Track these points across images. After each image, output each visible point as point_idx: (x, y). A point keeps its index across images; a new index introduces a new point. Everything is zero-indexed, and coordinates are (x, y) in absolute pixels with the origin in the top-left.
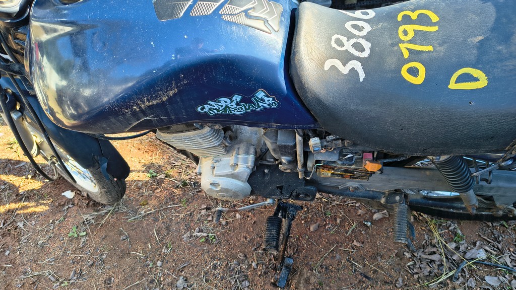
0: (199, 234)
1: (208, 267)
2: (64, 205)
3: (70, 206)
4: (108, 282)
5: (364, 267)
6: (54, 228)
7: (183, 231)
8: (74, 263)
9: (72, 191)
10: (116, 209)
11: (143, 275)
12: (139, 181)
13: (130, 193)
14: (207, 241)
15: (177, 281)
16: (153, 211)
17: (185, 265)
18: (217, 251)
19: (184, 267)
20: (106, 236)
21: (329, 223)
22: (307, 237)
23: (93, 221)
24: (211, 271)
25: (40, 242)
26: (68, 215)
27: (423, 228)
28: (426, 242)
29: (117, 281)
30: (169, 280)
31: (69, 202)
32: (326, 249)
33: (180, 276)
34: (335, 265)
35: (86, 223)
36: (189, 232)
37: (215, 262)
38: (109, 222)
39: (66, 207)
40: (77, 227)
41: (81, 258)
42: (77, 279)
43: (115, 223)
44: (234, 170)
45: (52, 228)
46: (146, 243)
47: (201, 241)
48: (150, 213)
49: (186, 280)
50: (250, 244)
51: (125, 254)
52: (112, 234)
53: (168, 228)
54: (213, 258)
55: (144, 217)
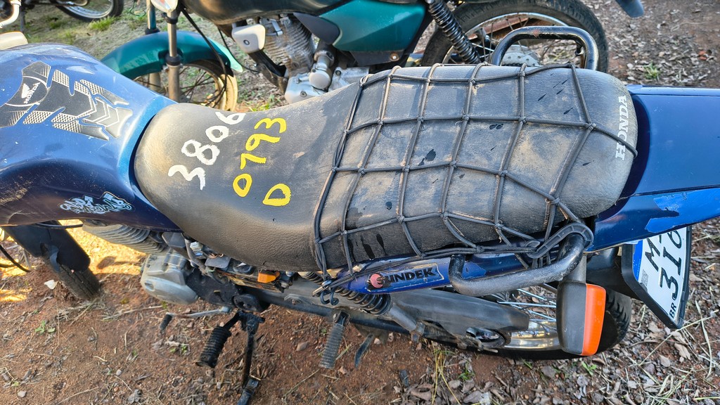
0: (171, 343)
1: (168, 383)
2: (43, 296)
3: (49, 297)
4: (58, 387)
5: (341, 399)
6: (25, 321)
7: (156, 338)
8: (32, 362)
9: (55, 281)
10: (95, 306)
11: (98, 383)
12: (127, 275)
13: (114, 288)
14: (177, 351)
15: (131, 393)
16: (132, 311)
17: (145, 377)
18: (184, 365)
19: (143, 379)
20: (74, 335)
21: (321, 343)
22: (290, 357)
23: (66, 317)
24: (171, 387)
25: (6, 335)
26: (44, 307)
27: (429, 359)
28: (425, 377)
29: (67, 386)
30: (122, 392)
31: (49, 293)
32: (306, 373)
33: (136, 388)
34: (310, 393)
35: (58, 318)
36: (162, 340)
37: (178, 377)
38: (82, 320)
39: (45, 298)
40: (48, 322)
41: (41, 357)
42: (30, 380)
43: (88, 321)
44: (164, 270)
45: (22, 321)
46: (112, 348)
47: (171, 351)
48: (128, 314)
49: (140, 394)
50: (224, 360)
51: (88, 357)
52: (81, 333)
53: (141, 333)
54: (178, 372)
55: (121, 317)
